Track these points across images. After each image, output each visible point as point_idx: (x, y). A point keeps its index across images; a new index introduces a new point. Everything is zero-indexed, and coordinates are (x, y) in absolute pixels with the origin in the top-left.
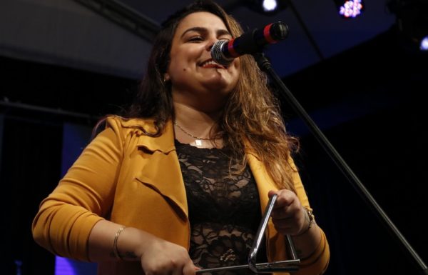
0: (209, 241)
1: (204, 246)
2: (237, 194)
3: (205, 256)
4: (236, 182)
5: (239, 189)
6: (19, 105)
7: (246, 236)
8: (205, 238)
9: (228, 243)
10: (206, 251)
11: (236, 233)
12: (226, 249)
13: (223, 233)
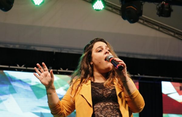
0: (103, 107)
1: (101, 108)
2: (110, 92)
3: (101, 111)
4: (109, 89)
5: (110, 91)
6: (144, 76)
7: (114, 104)
8: (101, 106)
9: (108, 107)
10: (101, 109)
11: (111, 104)
12: (108, 108)
13: (107, 104)
